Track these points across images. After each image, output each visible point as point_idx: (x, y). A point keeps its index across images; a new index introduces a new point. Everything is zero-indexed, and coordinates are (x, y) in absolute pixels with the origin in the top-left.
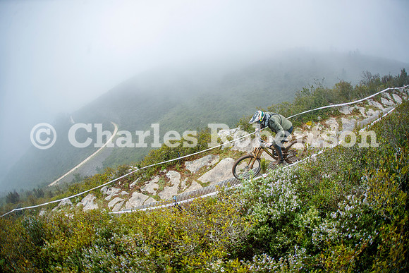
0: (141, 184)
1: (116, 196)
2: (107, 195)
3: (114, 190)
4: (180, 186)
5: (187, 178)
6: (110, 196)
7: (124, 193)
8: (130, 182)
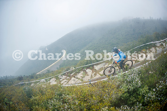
0: (75, 74)
1: (65, 79)
2: (61, 79)
3: (64, 77)
4: (92, 76)
5: (95, 72)
6: (62, 79)
7: (68, 78)
8: (71, 73)
